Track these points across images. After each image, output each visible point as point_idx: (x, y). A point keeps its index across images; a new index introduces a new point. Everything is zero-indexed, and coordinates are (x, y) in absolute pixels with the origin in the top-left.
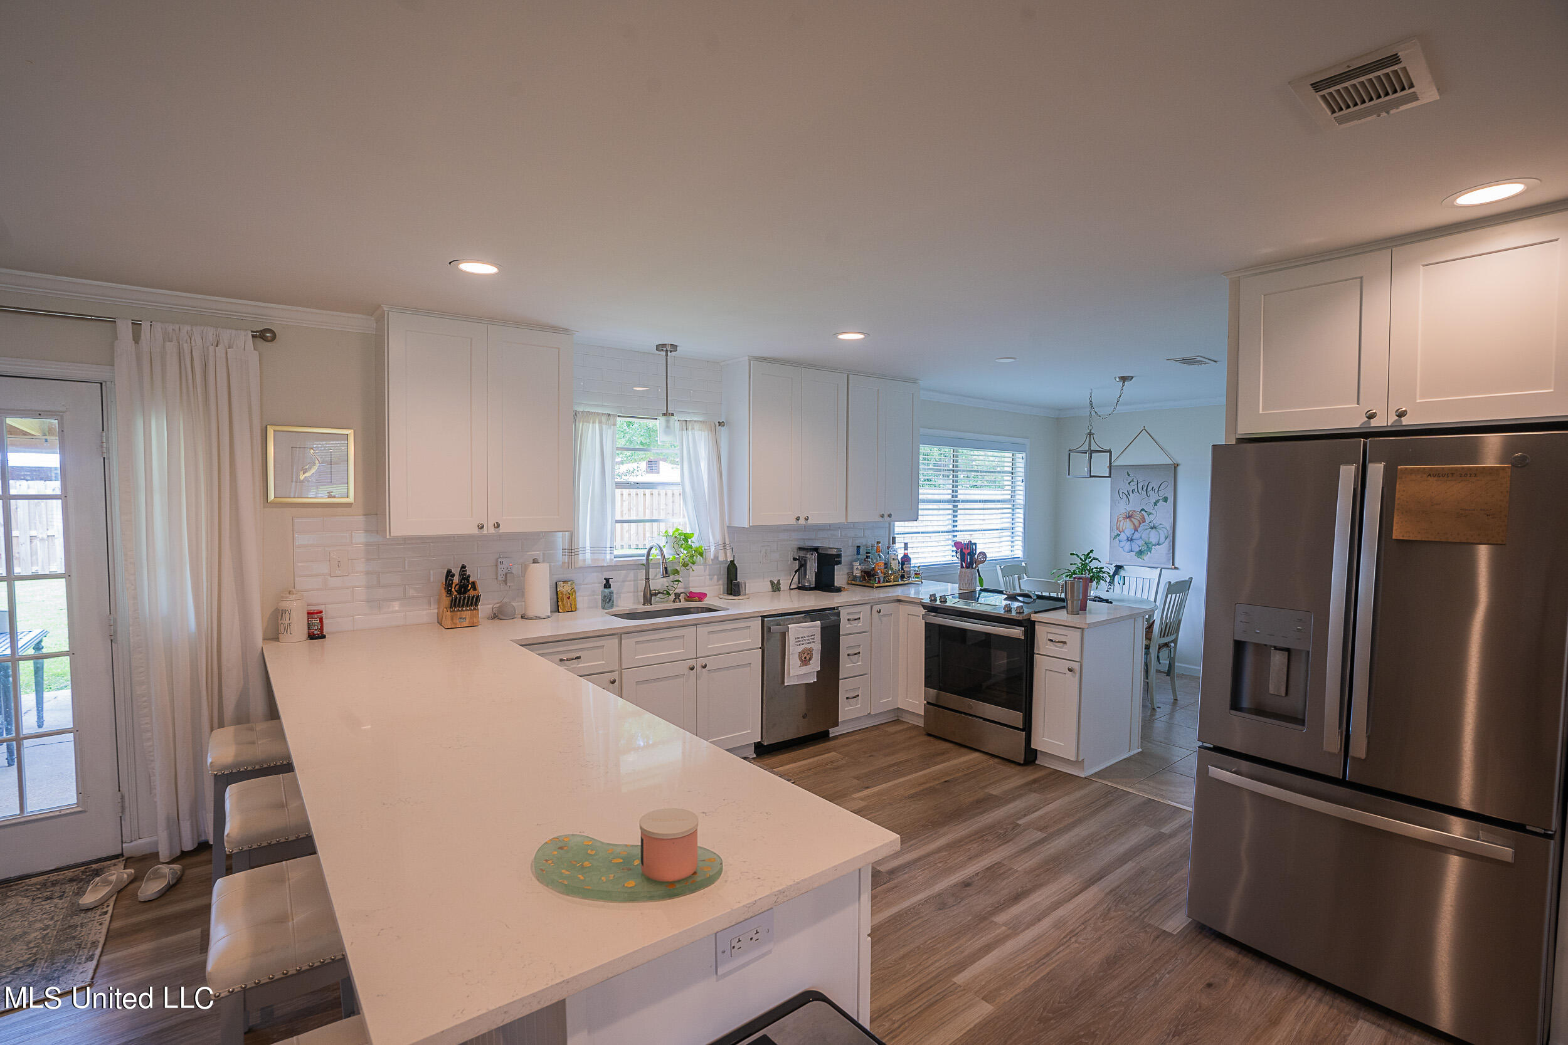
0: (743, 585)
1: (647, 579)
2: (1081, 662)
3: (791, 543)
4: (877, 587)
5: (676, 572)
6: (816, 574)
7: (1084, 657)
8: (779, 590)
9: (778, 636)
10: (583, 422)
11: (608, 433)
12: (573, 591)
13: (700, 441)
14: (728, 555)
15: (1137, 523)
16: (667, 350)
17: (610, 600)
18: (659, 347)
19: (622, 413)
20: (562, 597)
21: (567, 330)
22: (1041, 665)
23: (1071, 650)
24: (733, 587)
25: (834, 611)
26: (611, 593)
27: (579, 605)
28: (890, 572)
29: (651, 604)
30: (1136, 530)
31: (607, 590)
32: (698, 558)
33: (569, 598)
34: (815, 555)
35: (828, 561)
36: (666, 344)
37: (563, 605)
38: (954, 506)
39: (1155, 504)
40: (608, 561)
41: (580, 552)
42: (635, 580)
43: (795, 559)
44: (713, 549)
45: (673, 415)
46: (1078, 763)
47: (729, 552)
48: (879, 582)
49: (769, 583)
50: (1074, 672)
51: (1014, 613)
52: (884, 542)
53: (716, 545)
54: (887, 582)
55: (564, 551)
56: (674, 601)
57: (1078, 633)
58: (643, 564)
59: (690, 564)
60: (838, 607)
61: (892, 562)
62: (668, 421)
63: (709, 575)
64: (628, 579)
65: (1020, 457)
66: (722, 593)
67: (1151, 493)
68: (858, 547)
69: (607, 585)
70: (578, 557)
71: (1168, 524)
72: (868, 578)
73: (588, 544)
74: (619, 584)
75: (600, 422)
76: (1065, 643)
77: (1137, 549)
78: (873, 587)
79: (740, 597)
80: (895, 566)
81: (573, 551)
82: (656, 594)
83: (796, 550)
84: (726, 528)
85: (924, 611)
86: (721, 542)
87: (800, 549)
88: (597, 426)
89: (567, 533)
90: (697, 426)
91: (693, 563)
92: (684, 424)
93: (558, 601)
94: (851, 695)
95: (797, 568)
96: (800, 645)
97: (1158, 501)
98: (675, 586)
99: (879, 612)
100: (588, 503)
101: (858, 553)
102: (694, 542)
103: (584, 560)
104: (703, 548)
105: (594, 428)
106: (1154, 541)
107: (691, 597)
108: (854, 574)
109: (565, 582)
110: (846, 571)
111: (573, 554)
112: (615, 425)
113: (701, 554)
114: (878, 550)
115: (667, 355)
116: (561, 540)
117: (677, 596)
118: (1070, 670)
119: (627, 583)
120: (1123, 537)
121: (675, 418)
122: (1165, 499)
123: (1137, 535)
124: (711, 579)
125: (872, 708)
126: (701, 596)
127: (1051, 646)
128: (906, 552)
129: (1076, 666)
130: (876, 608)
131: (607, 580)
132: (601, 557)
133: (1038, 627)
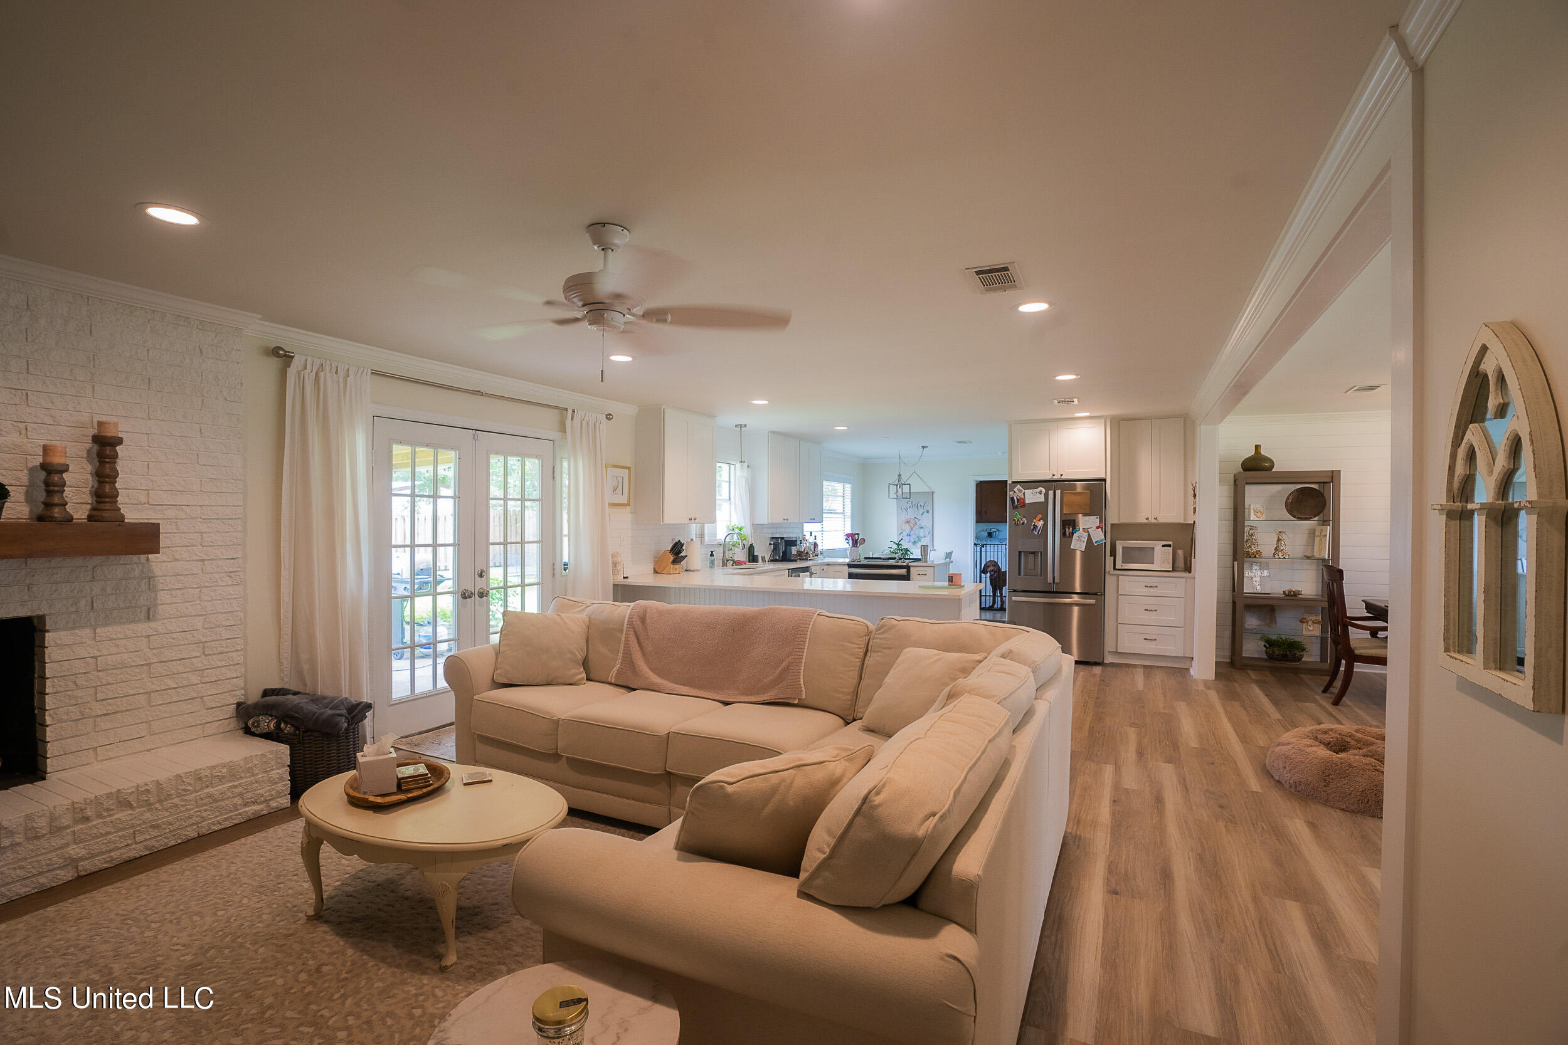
0: (758, 557)
1: (725, 551)
3: (768, 536)
5: (731, 549)
6: (783, 552)
13: (745, 476)
15: (912, 525)
16: (741, 428)
17: (712, 563)
21: (714, 417)
24: (753, 557)
26: (714, 559)
28: (812, 552)
30: (912, 529)
31: (711, 558)
34: (783, 541)
36: (741, 425)
39: (922, 514)
40: (714, 542)
41: (705, 536)
43: (772, 544)
44: (745, 536)
47: (752, 538)
51: (900, 563)
53: (746, 534)
55: (697, 535)
58: (724, 544)
60: (809, 566)
61: (811, 546)
64: (719, 552)
65: (848, 487)
67: (919, 508)
69: (712, 555)
70: (704, 539)
71: (930, 526)
72: (801, 555)
73: (707, 533)
74: (716, 552)
77: (913, 541)
79: (759, 563)
83: (770, 539)
84: (751, 524)
85: (847, 568)
87: (772, 538)
89: (711, 523)
95: (773, 548)
97: (923, 513)
98: (732, 557)
103: (706, 541)
106: (922, 535)
113: (746, 539)
114: (806, 540)
115: (741, 430)
116: (696, 529)
120: (905, 534)
121: (744, 464)
122: (928, 512)
123: (912, 533)
127: (919, 577)
130: (822, 567)
131: (712, 552)
133: (911, 569)
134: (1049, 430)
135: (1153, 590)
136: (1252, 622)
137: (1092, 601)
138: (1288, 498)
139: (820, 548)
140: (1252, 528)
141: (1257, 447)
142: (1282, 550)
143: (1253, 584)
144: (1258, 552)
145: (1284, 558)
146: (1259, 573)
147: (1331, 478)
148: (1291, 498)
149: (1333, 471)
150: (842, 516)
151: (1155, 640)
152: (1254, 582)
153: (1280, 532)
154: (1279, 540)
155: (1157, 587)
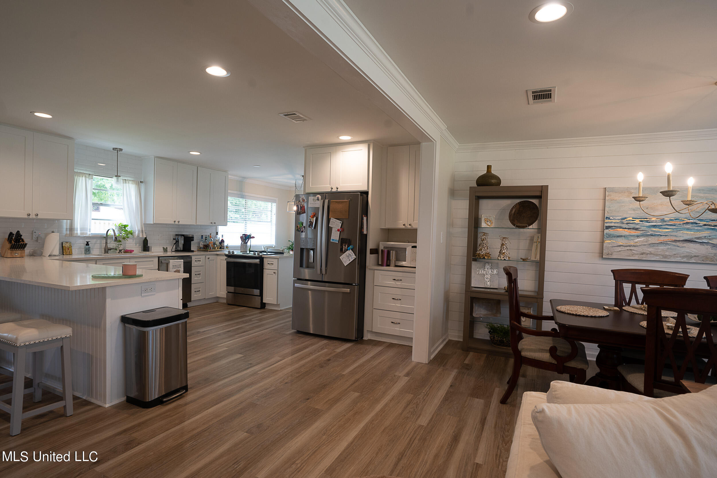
0: (151, 248)
1: (106, 243)
2: (278, 270)
3: (172, 233)
4: (209, 251)
5: (120, 241)
6: (183, 245)
7: (279, 269)
8: (167, 251)
9: (165, 265)
10: (77, 176)
11: (89, 182)
12: (71, 246)
13: (131, 189)
14: (144, 235)
16: (118, 150)
17: (89, 250)
18: (114, 149)
19: (95, 174)
20: (65, 249)
21: (72, 138)
22: (266, 272)
23: (274, 267)
24: (146, 247)
25: (190, 257)
26: (89, 248)
27: (73, 252)
28: (216, 246)
29: (108, 253)
31: (87, 246)
32: (130, 235)
33: (68, 249)
34: (183, 238)
35: (188, 240)
36: (117, 148)
37: (66, 252)
38: (245, 222)
40: (88, 234)
41: (75, 230)
42: (101, 243)
43: (174, 239)
44: (137, 232)
45: (120, 176)
46: (278, 305)
47: (144, 234)
48: (210, 249)
49: (162, 248)
50: (276, 274)
51: (257, 255)
52: (213, 234)
53: (139, 231)
54: (215, 249)
55: (67, 229)
56: (119, 253)
57: (277, 260)
58: (104, 237)
59: (126, 238)
60: (191, 256)
61: (216, 242)
62: (118, 179)
63: (135, 243)
64: (97, 243)
65: (274, 205)
66: (141, 250)
68: (202, 236)
69: (87, 244)
70: (74, 232)
72: (206, 248)
73: (79, 227)
74: (93, 245)
75: (85, 177)
76: (273, 264)
78: (208, 251)
79: (149, 252)
80: (218, 243)
81: (72, 229)
82: (110, 249)
83: (175, 236)
84: (143, 224)
85: (226, 257)
86: (140, 230)
87: (176, 235)
88: (84, 178)
89: (68, 220)
90: (130, 182)
91: (128, 238)
92: (125, 181)
93: (63, 250)
94: (196, 290)
95: (175, 242)
96: (174, 268)
98: (119, 247)
99: (209, 258)
100: (79, 209)
101: (202, 238)
102: (128, 229)
103: (77, 233)
104: (132, 232)
105: (82, 180)
107: (126, 251)
108: (200, 247)
109: (67, 242)
110: (197, 245)
111: (72, 230)
112: (92, 178)
113: (132, 234)
114: (211, 237)
115: (117, 152)
116: (65, 224)
117: (120, 251)
118: (274, 273)
119: (96, 245)
121: (121, 178)
124: (136, 245)
125: (206, 296)
126: (131, 251)
127: (269, 266)
128: (222, 238)
129: (276, 271)
130: (207, 257)
131: (88, 242)
132: (85, 232)
133: (265, 260)
134: (331, 153)
135: (398, 283)
136: (479, 312)
137: (348, 290)
138: (511, 210)
139: (225, 244)
140: (485, 234)
141: (489, 167)
142: (504, 253)
143: (485, 280)
144: (488, 255)
145: (505, 260)
146: (490, 272)
147: (540, 193)
148: (514, 210)
149: (542, 186)
150: (270, 224)
151: (399, 323)
152: (486, 279)
153: (504, 238)
154: (502, 245)
155: (401, 280)
